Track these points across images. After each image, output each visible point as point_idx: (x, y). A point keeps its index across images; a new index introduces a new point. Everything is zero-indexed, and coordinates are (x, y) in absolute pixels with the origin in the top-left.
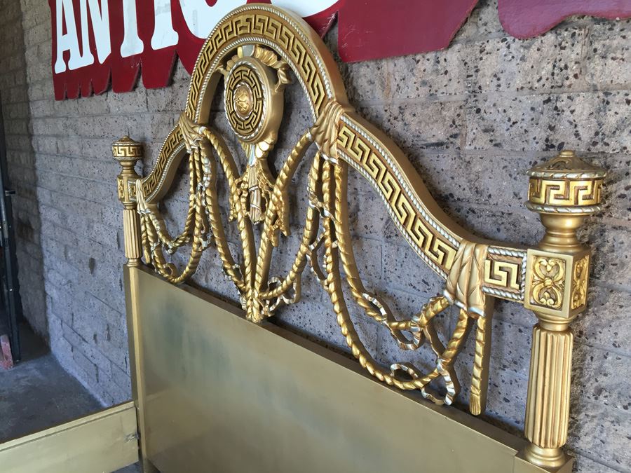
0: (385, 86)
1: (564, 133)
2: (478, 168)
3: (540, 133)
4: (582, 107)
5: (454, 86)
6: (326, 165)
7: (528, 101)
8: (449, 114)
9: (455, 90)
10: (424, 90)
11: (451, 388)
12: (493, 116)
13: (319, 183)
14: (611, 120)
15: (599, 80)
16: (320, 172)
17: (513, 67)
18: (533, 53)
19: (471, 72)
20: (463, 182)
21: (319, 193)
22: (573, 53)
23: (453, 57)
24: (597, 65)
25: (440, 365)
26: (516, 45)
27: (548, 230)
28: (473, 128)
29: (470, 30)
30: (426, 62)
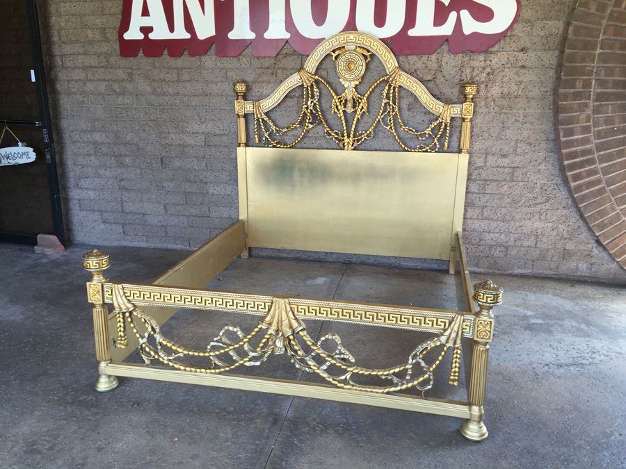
0: (409, 64)
1: (464, 77)
2: (441, 86)
3: (458, 77)
4: (468, 71)
5: (434, 64)
6: (392, 88)
7: (455, 69)
8: (433, 72)
9: (434, 65)
10: (424, 65)
11: (438, 146)
12: (446, 73)
13: (388, 94)
14: (475, 74)
15: (472, 65)
16: (389, 90)
17: (451, 61)
18: (457, 58)
19: (439, 61)
20: (437, 91)
21: (388, 98)
22: (466, 59)
23: (433, 57)
24: (471, 62)
25: (436, 140)
26: (452, 55)
27: (466, 98)
28: (439, 76)
29: (439, 51)
30: (425, 58)
